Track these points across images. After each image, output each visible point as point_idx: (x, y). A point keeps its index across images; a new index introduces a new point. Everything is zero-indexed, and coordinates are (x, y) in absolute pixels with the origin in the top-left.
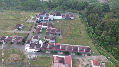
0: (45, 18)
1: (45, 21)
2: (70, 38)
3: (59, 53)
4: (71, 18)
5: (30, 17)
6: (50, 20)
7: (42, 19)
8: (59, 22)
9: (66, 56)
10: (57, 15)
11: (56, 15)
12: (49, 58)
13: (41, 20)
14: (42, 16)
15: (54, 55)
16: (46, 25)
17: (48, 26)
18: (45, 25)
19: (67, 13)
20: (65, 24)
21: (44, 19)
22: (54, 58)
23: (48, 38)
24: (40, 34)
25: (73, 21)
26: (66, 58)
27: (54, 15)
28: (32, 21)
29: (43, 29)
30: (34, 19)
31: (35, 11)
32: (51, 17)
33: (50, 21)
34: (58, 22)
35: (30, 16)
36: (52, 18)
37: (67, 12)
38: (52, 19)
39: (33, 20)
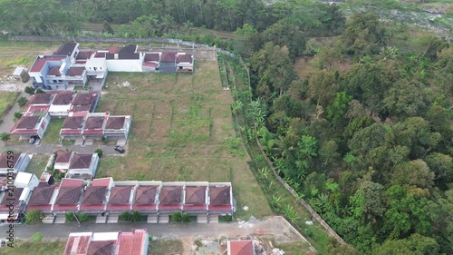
0: (70, 72)
1: (71, 83)
2: (164, 151)
3: (101, 220)
4: (181, 68)
5: (10, 69)
6: (91, 78)
7: (54, 77)
8: (132, 83)
9: (124, 234)
10: (120, 58)
11: (116, 55)
12: (55, 245)
13: (55, 81)
14: (54, 63)
15: (72, 235)
16: (66, 103)
19: (172, 44)
20: (155, 94)
21: (63, 77)
22: (70, 247)
23: (63, 160)
25: (188, 79)
26: (123, 241)
27: (110, 57)
28: (14, 85)
29: (54, 119)
30: (25, 77)
32: (97, 65)
33: (91, 85)
34: (126, 84)
35: (11, 62)
36: (99, 69)
37: (172, 41)
38: (100, 73)
39: (18, 79)
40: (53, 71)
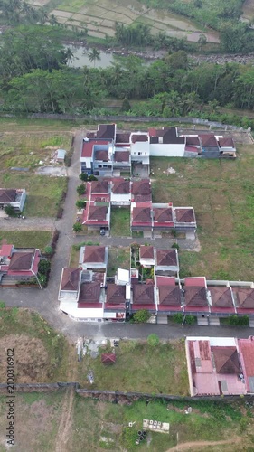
0: (117, 156)
1: (115, 168)
2: (237, 247)
3: (202, 322)
4: (222, 152)
6: (136, 164)
7: (101, 163)
8: (178, 169)
9: (242, 340)
10: (165, 142)
11: (161, 139)
12: (168, 347)
13: (100, 166)
14: (101, 147)
15: (189, 338)
16: (126, 192)
17: (135, 194)
18: (122, 188)
20: (205, 183)
21: (110, 163)
22: (192, 353)
23: (148, 255)
24: (107, 234)
25: (232, 165)
26: (244, 349)
27: (154, 141)
28: (58, 169)
29: (115, 209)
30: (68, 161)
31: (62, 117)
32: (141, 150)
33: (137, 170)
34: (171, 171)
35: (44, 143)
36: (143, 154)
38: (145, 158)
39: (61, 163)
40: (101, 155)
